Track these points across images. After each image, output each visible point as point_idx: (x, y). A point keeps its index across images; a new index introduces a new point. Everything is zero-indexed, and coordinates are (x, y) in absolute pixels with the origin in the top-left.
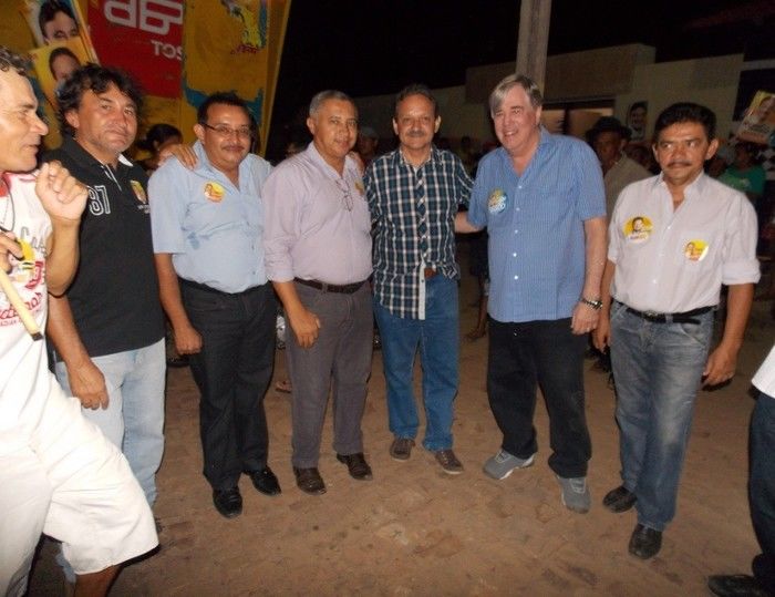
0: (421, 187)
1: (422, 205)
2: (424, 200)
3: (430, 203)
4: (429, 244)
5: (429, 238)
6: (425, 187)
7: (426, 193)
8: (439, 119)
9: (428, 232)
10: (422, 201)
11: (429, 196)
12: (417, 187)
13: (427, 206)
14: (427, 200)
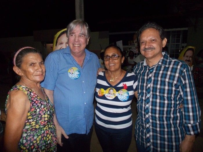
0: (150, 78)
1: (149, 88)
2: (151, 85)
3: (153, 87)
4: (150, 111)
5: (150, 107)
6: (153, 78)
7: (152, 82)
8: (166, 40)
9: (150, 103)
10: (149, 85)
11: (154, 84)
12: (148, 78)
13: (151, 89)
14: (152, 85)
